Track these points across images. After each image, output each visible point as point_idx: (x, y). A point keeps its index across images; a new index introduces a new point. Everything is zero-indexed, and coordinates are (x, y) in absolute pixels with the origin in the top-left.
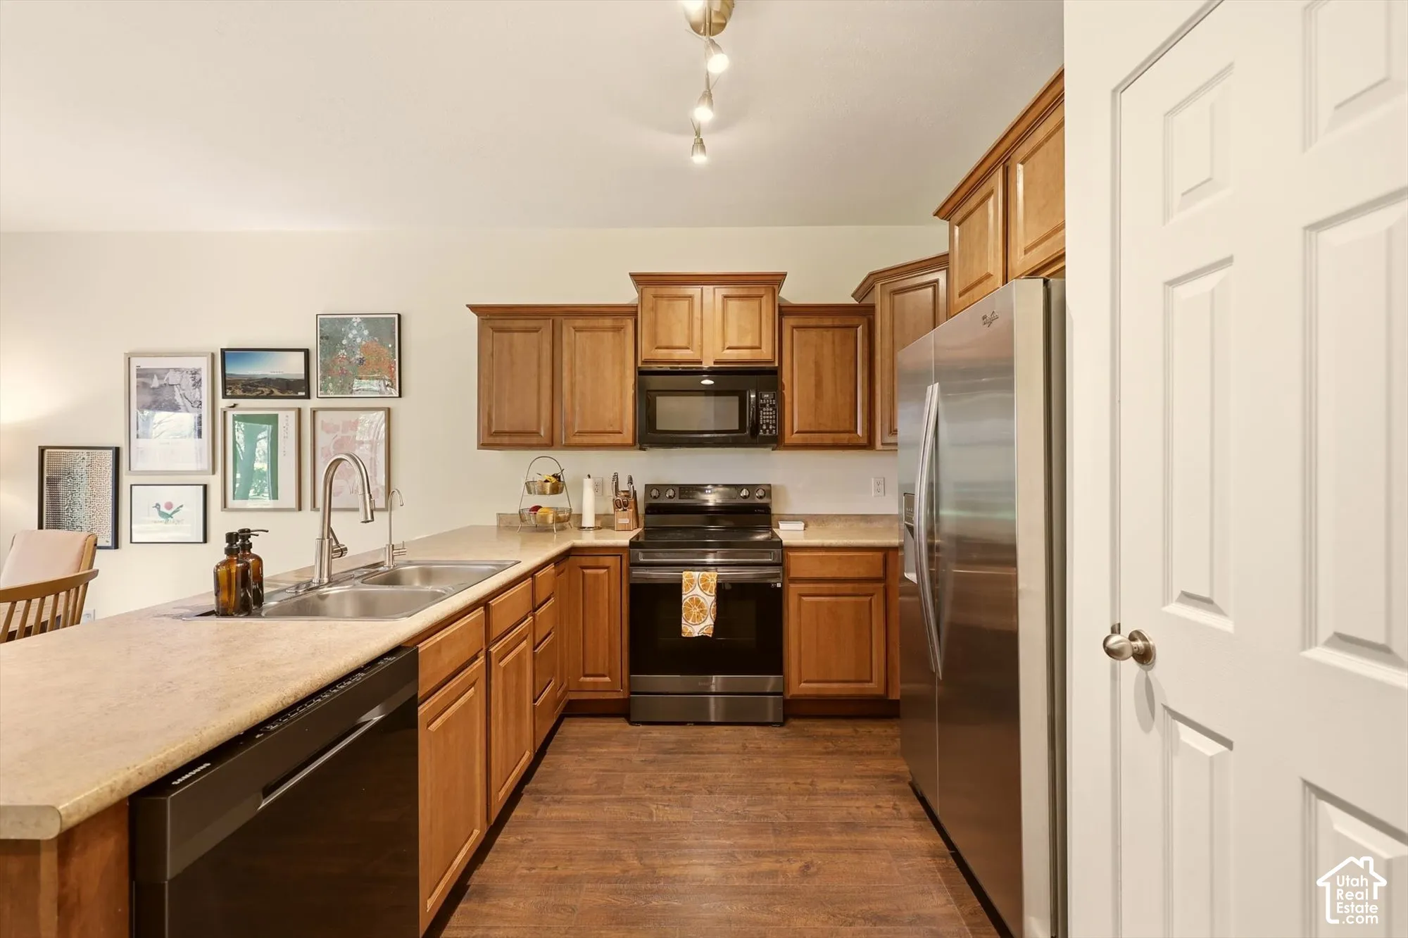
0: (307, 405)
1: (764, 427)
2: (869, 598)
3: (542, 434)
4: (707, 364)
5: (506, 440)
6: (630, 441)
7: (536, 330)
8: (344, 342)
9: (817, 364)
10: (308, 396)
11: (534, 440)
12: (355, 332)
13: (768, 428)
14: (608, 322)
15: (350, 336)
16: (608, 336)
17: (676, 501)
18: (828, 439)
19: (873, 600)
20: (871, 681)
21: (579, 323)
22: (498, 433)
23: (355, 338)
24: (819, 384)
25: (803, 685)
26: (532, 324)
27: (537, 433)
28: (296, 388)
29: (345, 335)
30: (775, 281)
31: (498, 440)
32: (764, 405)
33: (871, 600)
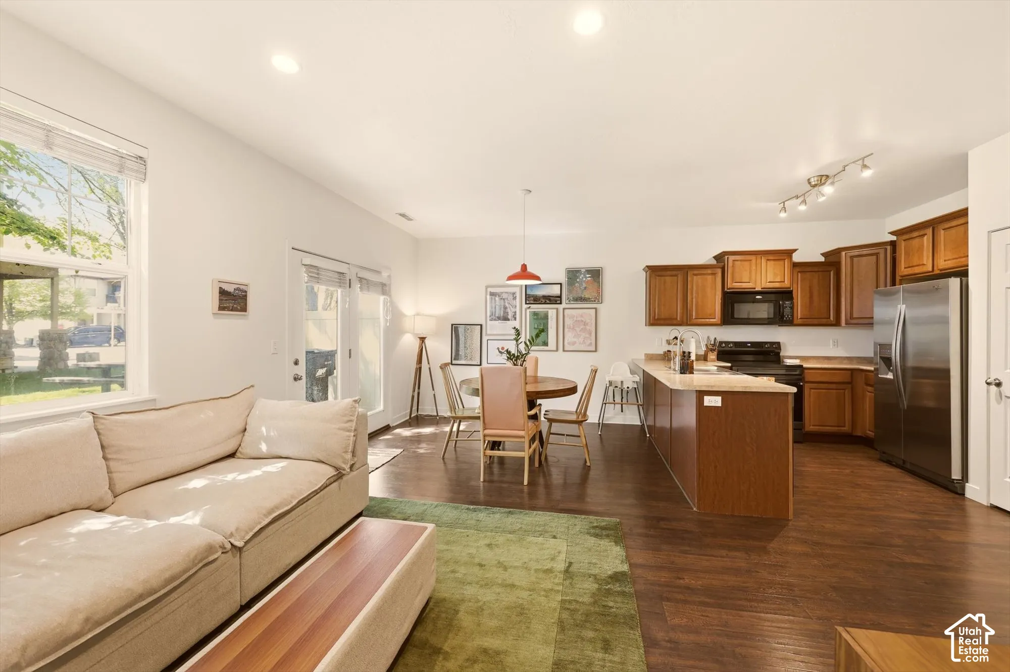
0: (561, 307)
1: (786, 316)
2: (844, 391)
3: (679, 319)
4: (758, 289)
5: (662, 322)
6: (719, 323)
7: (676, 275)
8: (578, 280)
9: (810, 287)
10: (561, 303)
11: (675, 322)
12: (582, 276)
13: (788, 316)
14: (709, 271)
15: (581, 277)
16: (710, 277)
17: (734, 349)
18: (816, 321)
19: (846, 393)
20: (844, 426)
21: (696, 272)
22: (658, 319)
23: (583, 278)
24: (811, 297)
25: (811, 427)
26: (674, 273)
27: (677, 319)
28: (555, 300)
29: (578, 277)
30: (789, 253)
31: (659, 322)
32: (786, 307)
33: (844, 393)
